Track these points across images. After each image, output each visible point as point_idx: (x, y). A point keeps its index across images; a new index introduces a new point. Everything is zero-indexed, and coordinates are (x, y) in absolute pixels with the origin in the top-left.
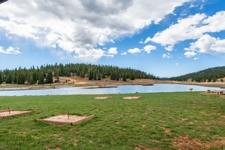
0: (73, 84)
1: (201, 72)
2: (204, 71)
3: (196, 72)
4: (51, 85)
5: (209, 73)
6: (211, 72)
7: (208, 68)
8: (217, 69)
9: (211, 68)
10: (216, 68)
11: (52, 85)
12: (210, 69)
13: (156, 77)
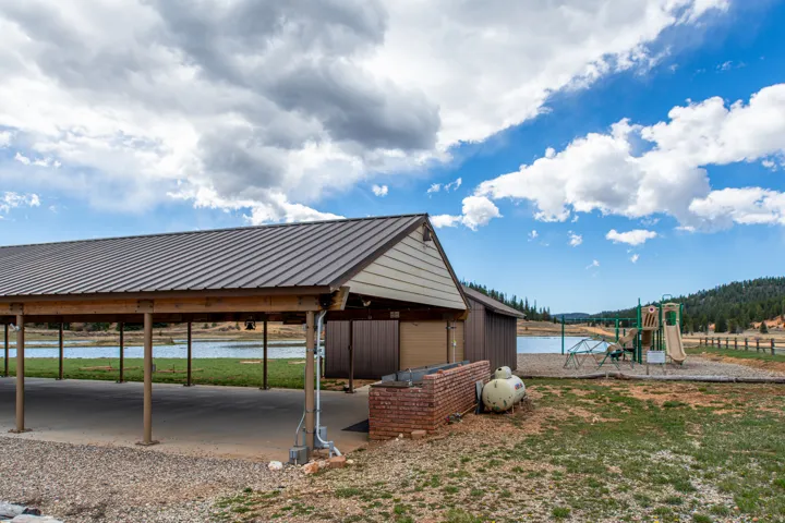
0: (236, 330)
1: (704, 295)
2: (713, 293)
3: (687, 296)
4: (160, 334)
5: (734, 299)
6: (739, 296)
7: (728, 283)
8: (761, 288)
9: (740, 284)
10: (759, 282)
11: (166, 334)
12: (736, 286)
13: (538, 311)
